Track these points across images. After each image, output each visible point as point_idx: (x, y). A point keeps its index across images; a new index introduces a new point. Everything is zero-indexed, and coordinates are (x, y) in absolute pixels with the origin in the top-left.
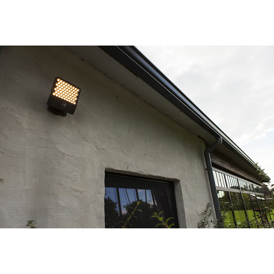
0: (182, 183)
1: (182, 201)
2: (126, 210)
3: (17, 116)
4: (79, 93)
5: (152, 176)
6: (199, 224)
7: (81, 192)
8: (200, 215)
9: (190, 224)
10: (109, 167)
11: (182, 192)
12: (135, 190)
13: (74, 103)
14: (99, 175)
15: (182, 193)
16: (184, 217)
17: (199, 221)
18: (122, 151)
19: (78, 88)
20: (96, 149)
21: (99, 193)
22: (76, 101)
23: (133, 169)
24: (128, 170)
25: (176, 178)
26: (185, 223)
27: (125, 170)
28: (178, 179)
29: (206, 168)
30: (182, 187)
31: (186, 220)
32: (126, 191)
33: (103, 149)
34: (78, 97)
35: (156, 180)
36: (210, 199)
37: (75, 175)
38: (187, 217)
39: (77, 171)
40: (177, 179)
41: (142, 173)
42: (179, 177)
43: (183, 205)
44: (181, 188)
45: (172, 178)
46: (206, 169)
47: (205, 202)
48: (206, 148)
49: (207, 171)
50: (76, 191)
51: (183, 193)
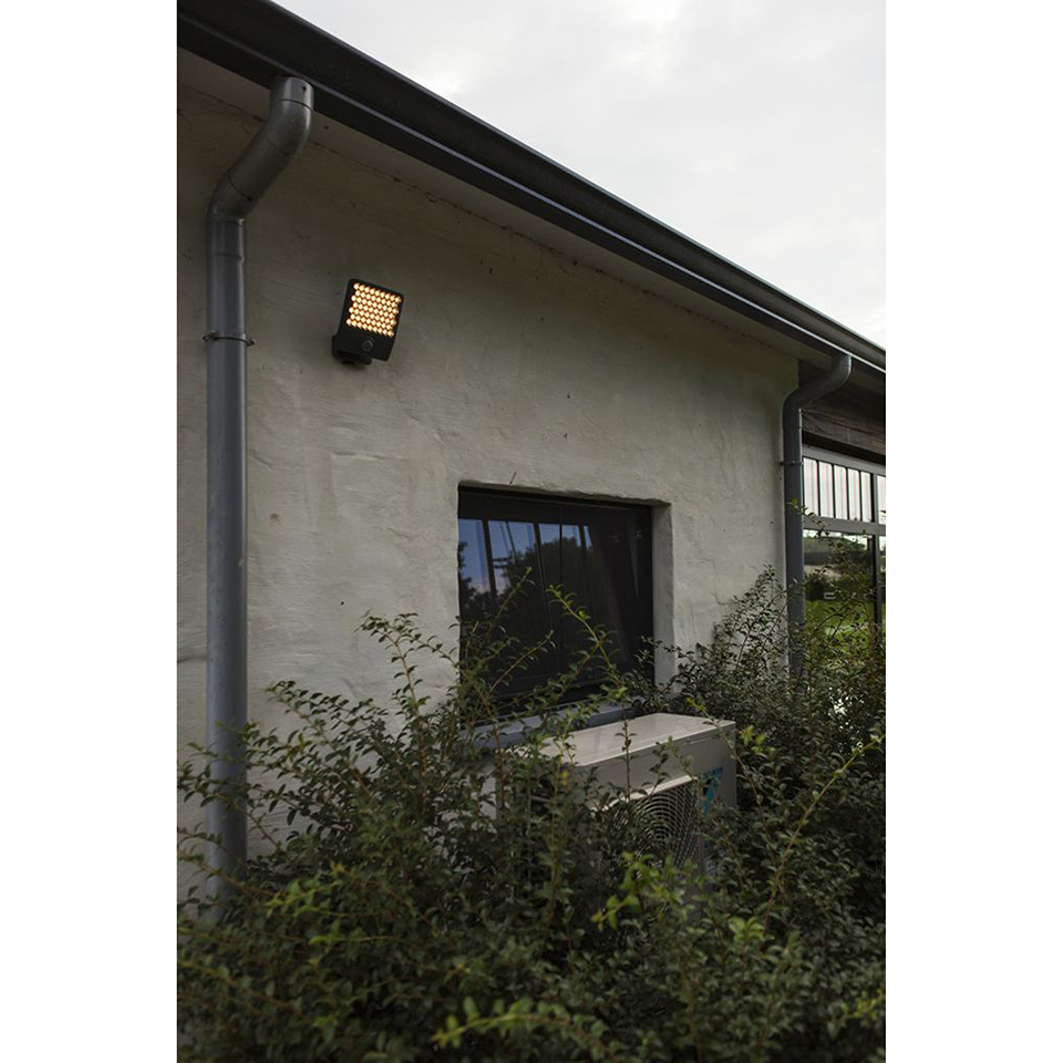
0: (674, 510)
1: (669, 563)
2: (504, 575)
3: (281, 381)
4: (400, 306)
5: (581, 494)
6: (716, 629)
7: (410, 539)
8: (727, 606)
9: (686, 625)
10: (466, 478)
11: (674, 537)
12: (532, 525)
13: (390, 333)
14: (445, 498)
15: (672, 539)
16: (670, 606)
17: (719, 620)
18: (502, 433)
19: (397, 295)
20: (437, 436)
21: (446, 540)
22: (395, 329)
23: (528, 480)
24: (514, 483)
25: (658, 498)
26: (671, 622)
27: (508, 483)
28: (664, 500)
29: (782, 459)
30: (673, 524)
31: (675, 614)
32: (508, 528)
33: (454, 434)
34: (397, 317)
35: (594, 502)
36: (778, 558)
37: (395, 502)
38: (680, 607)
39: (399, 493)
40: (660, 501)
41: (552, 489)
42: (668, 495)
43: (671, 573)
44: (671, 526)
45: (644, 496)
46: (781, 464)
47: (754, 567)
48: (800, 385)
49: (783, 469)
50: (400, 536)
51: (674, 542)
